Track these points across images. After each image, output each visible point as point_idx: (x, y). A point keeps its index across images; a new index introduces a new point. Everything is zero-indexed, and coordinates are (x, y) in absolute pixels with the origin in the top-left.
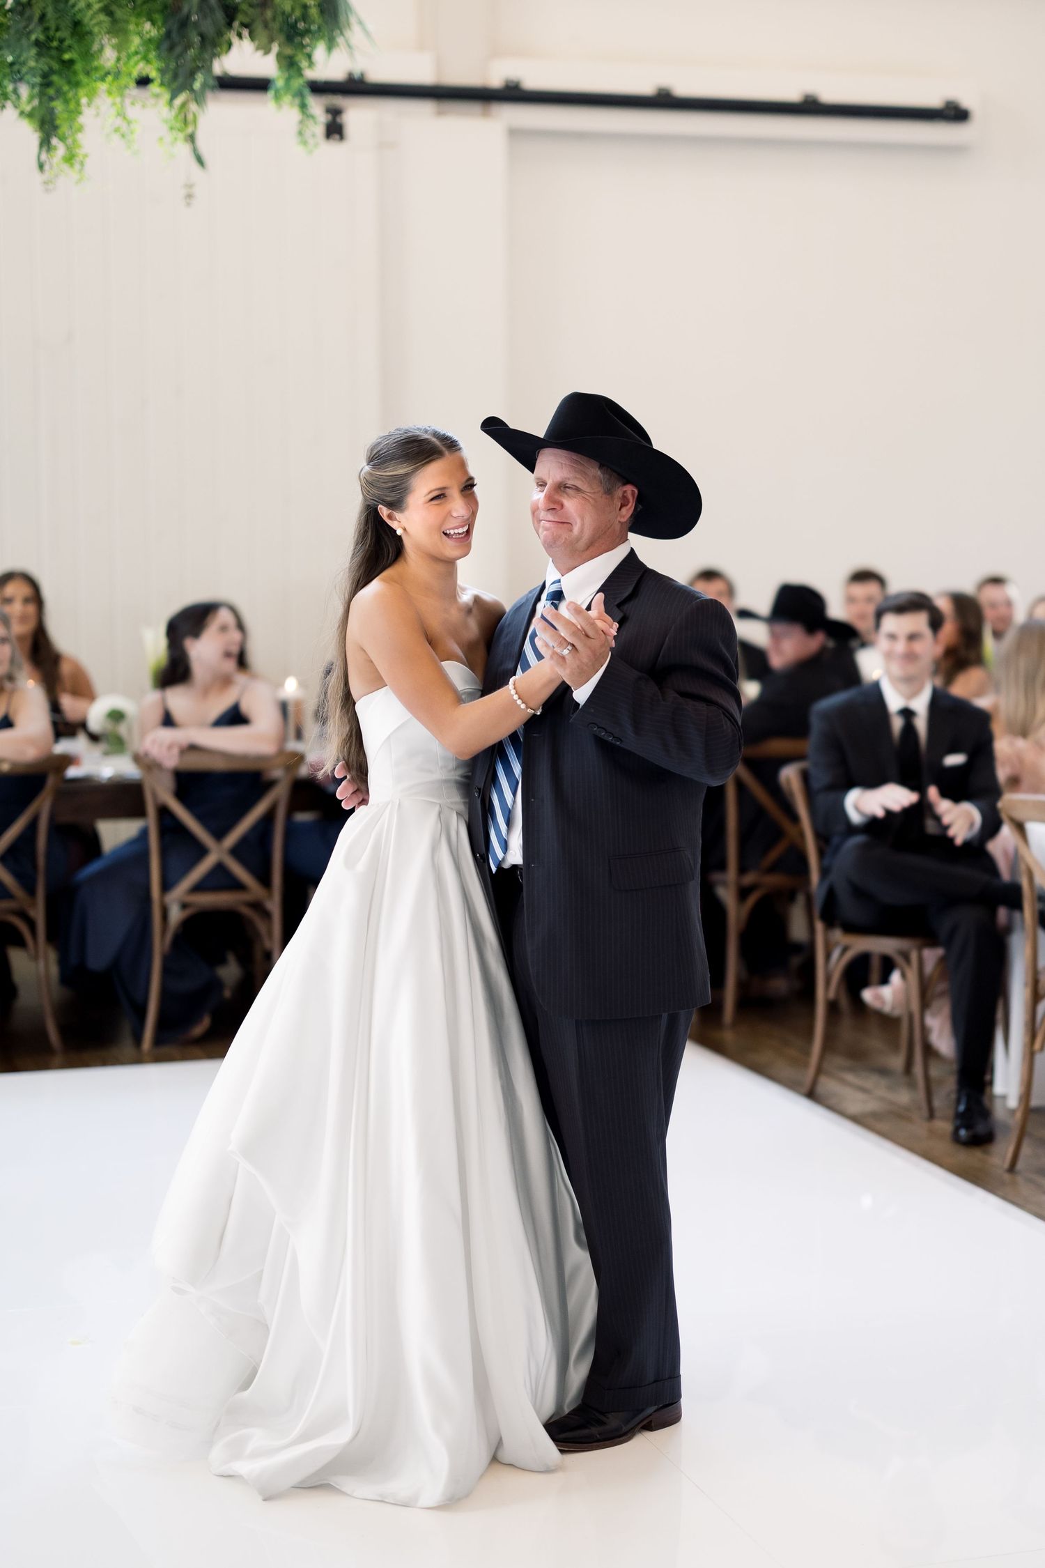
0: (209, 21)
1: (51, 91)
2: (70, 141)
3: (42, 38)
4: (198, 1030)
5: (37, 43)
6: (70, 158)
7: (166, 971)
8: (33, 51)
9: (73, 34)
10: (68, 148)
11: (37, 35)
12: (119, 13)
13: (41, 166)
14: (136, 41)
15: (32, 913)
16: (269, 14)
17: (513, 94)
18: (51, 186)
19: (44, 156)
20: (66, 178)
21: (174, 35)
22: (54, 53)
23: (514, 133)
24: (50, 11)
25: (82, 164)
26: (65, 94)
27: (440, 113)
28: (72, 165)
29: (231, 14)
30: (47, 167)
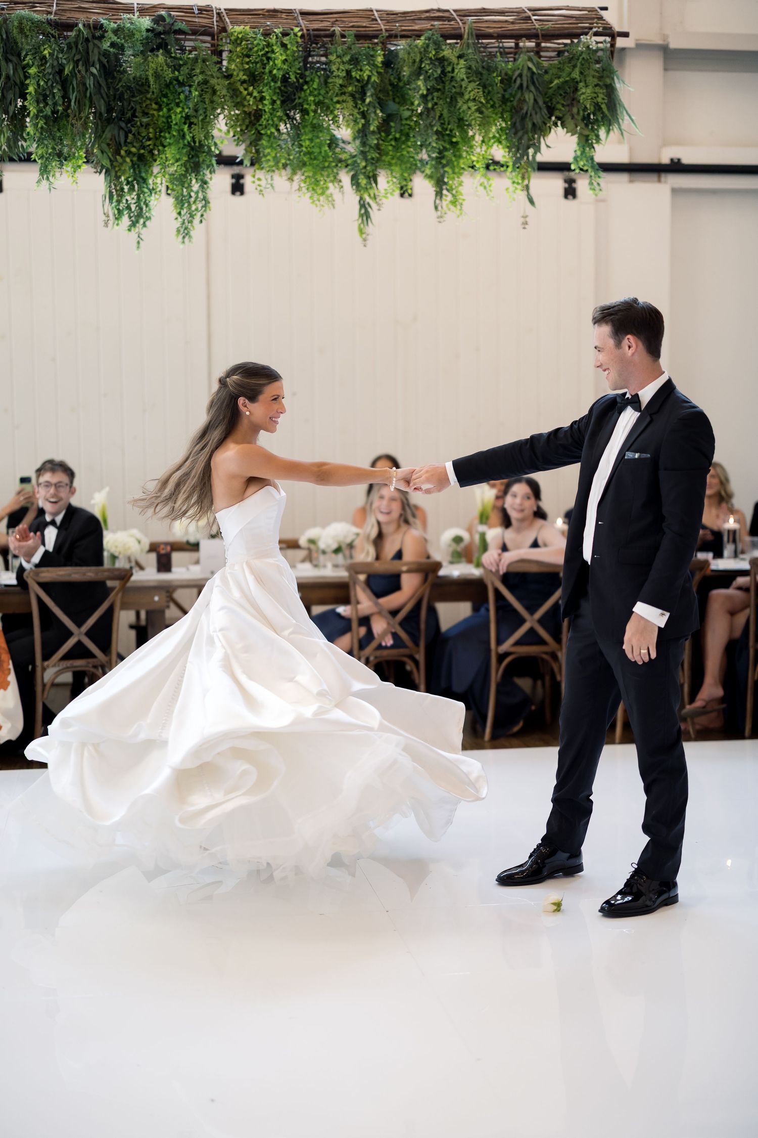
0: (538, 116)
1: (444, 162)
2: (454, 192)
3: (440, 129)
4: (516, 729)
5: (437, 133)
6: (454, 202)
7: (498, 692)
8: (435, 137)
9: (458, 127)
10: (454, 196)
11: (437, 127)
12: (486, 112)
13: (436, 208)
14: (493, 129)
15: (417, 657)
16: (575, 110)
17: (676, 167)
18: (441, 220)
19: (438, 201)
20: (451, 214)
21: (518, 124)
22: (447, 138)
23: (675, 191)
24: (445, 113)
25: (461, 205)
26: (453, 162)
27: (631, 181)
28: (455, 206)
29: (551, 110)
30: (439, 208)
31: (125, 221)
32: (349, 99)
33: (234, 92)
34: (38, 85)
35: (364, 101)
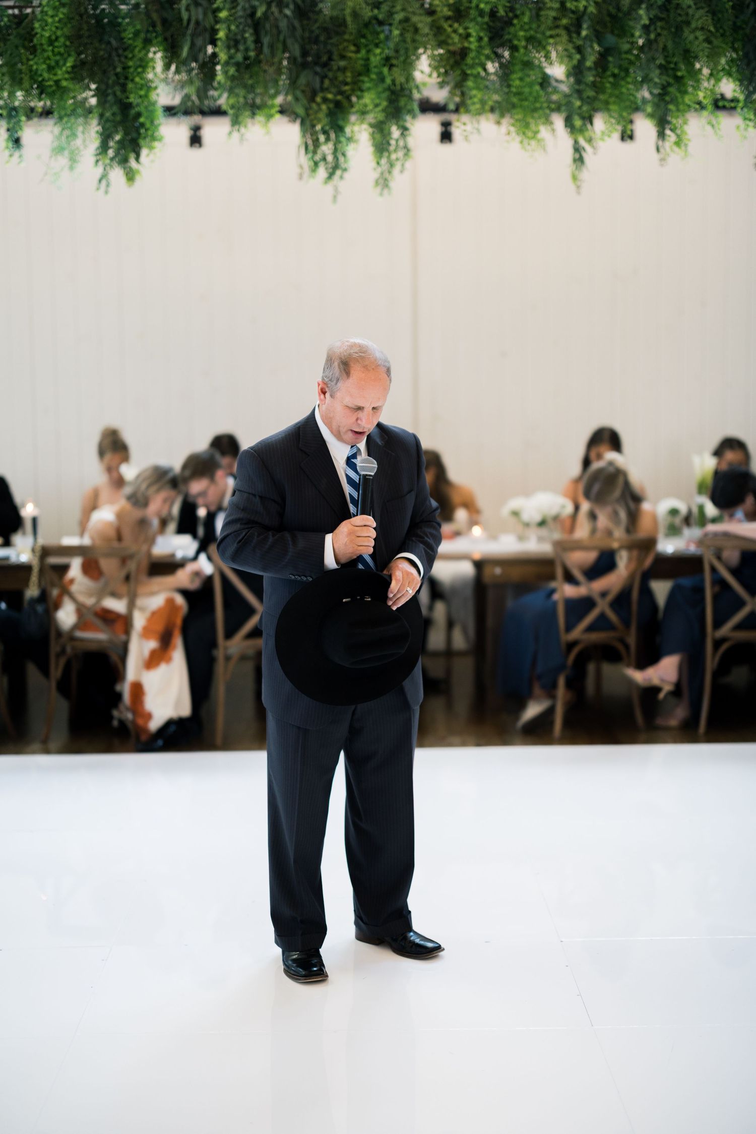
1: (668, 98)
2: (679, 132)
3: (663, 62)
5: (660, 67)
6: (678, 143)
8: (658, 72)
9: (684, 59)
10: (678, 136)
11: (660, 61)
12: (715, 42)
13: (658, 150)
14: (723, 61)
15: (628, 639)
18: (664, 162)
19: (660, 143)
20: (675, 156)
21: (751, 54)
22: (671, 72)
24: (670, 45)
25: (686, 145)
26: (677, 99)
28: (680, 147)
30: (661, 150)
31: (322, 172)
32: (563, 33)
33: (438, 30)
34: (229, 30)
35: (579, 34)
